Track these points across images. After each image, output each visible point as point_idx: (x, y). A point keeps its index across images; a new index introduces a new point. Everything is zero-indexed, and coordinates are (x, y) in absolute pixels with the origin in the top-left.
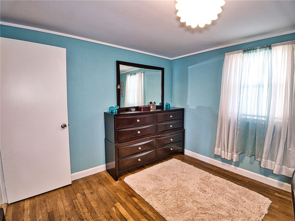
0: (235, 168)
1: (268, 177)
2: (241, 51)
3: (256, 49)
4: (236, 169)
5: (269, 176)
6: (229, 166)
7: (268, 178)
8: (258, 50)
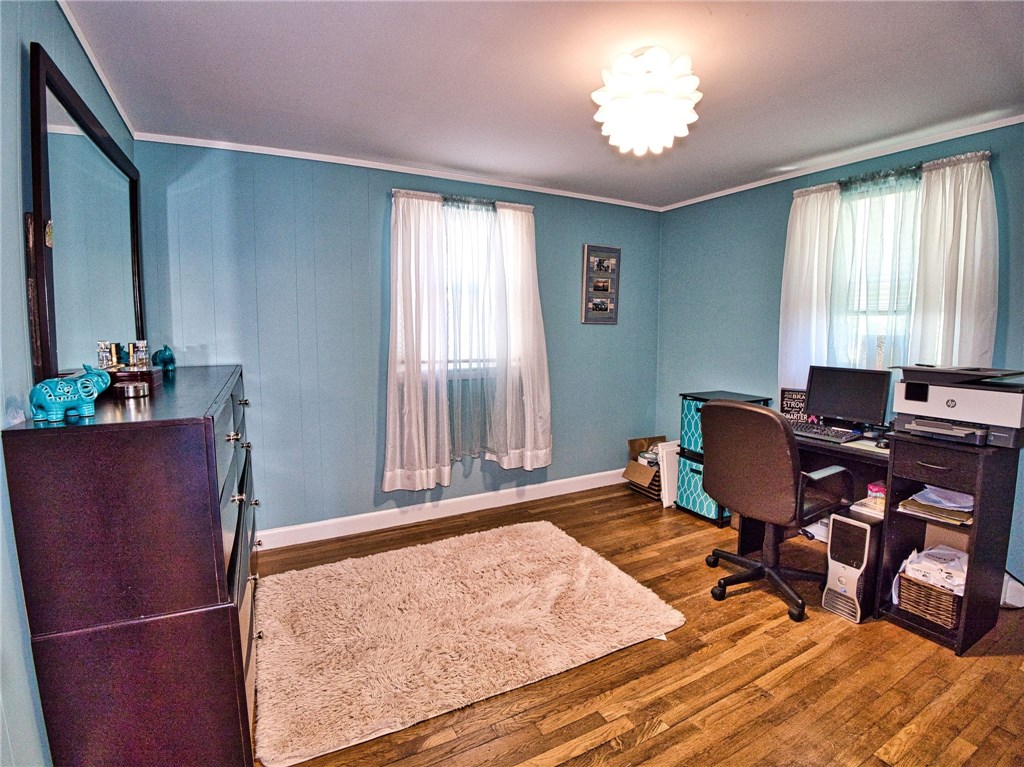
0: (434, 507)
1: (498, 489)
2: (438, 196)
3: (469, 202)
4: (437, 506)
5: (503, 486)
6: (420, 509)
7: (502, 492)
8: (471, 206)
